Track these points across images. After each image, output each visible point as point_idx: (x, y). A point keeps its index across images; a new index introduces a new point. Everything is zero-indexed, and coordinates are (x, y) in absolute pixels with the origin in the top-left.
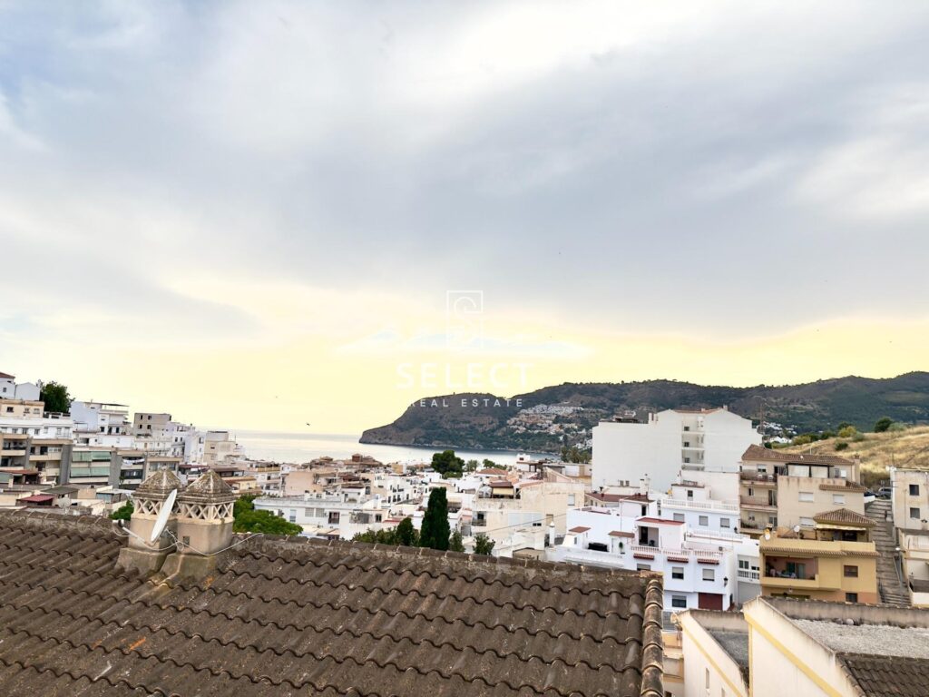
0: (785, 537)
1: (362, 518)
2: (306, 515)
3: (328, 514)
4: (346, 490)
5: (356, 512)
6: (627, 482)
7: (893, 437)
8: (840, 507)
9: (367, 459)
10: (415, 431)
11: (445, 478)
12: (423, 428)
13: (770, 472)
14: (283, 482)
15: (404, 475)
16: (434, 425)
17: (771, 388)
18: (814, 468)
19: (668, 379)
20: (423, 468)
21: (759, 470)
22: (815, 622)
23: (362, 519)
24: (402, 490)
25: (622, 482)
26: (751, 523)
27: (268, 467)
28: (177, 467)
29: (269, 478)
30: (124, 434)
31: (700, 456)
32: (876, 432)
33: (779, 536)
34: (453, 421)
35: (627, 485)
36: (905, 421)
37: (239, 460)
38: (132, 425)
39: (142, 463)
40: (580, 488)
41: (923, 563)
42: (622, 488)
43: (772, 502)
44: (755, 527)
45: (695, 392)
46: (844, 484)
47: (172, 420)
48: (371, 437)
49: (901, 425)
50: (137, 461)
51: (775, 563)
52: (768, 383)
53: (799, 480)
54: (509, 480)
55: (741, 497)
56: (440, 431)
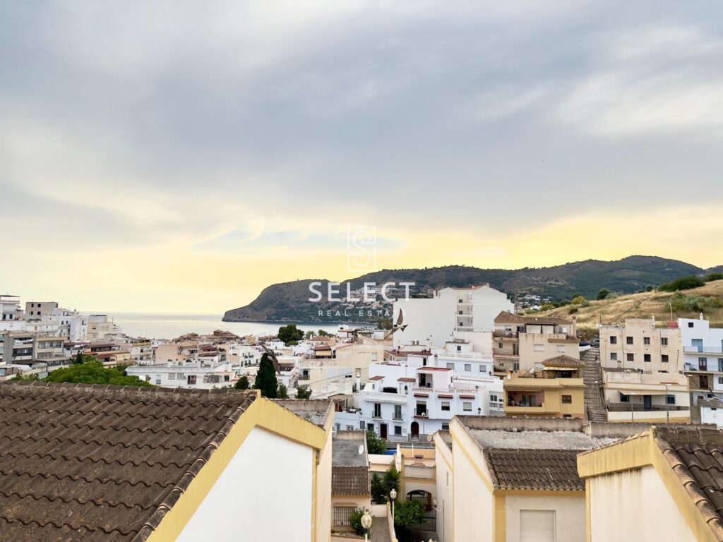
0: (524, 377)
1: (215, 379)
2: (169, 379)
3: (187, 377)
4: (202, 358)
5: (209, 375)
6: (418, 342)
7: (608, 303)
8: (562, 354)
9: (226, 333)
10: (267, 310)
11: (288, 346)
12: (273, 308)
13: (514, 330)
14: (154, 354)
15: (254, 345)
16: (283, 305)
17: (533, 270)
18: (544, 327)
19: (459, 265)
20: (271, 339)
21: (507, 330)
22: (492, 431)
23: (213, 380)
24: (252, 356)
25: (414, 342)
26: (501, 368)
27: (141, 342)
28: (62, 345)
29: (142, 351)
30: (17, 319)
31: (470, 321)
32: (598, 300)
33: (519, 377)
34: (298, 302)
35: (418, 344)
36: (617, 291)
37: (117, 337)
38: (24, 313)
39: (31, 342)
40: (381, 348)
41: (616, 391)
42: (414, 347)
43: (516, 352)
44: (504, 371)
45: (478, 274)
46: (565, 337)
47: (59, 307)
48: (231, 316)
49: (615, 294)
50: (27, 341)
51: (515, 396)
52: (531, 267)
53: (534, 336)
54: (330, 345)
55: (494, 349)
56: (287, 309)
